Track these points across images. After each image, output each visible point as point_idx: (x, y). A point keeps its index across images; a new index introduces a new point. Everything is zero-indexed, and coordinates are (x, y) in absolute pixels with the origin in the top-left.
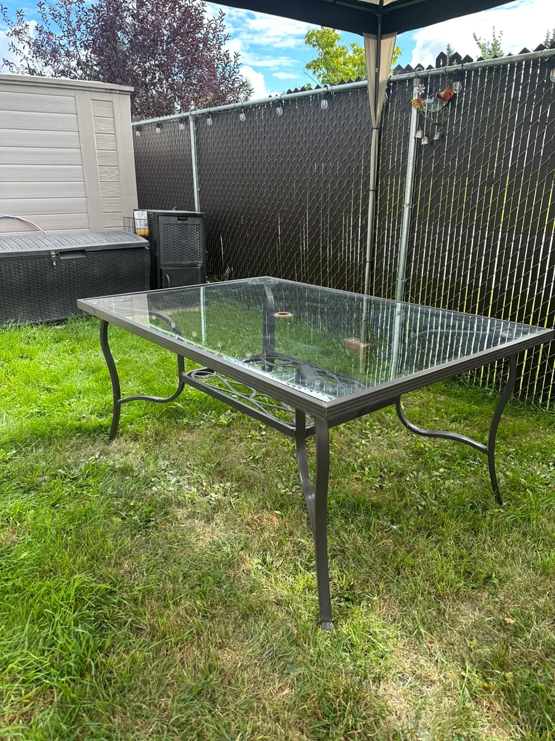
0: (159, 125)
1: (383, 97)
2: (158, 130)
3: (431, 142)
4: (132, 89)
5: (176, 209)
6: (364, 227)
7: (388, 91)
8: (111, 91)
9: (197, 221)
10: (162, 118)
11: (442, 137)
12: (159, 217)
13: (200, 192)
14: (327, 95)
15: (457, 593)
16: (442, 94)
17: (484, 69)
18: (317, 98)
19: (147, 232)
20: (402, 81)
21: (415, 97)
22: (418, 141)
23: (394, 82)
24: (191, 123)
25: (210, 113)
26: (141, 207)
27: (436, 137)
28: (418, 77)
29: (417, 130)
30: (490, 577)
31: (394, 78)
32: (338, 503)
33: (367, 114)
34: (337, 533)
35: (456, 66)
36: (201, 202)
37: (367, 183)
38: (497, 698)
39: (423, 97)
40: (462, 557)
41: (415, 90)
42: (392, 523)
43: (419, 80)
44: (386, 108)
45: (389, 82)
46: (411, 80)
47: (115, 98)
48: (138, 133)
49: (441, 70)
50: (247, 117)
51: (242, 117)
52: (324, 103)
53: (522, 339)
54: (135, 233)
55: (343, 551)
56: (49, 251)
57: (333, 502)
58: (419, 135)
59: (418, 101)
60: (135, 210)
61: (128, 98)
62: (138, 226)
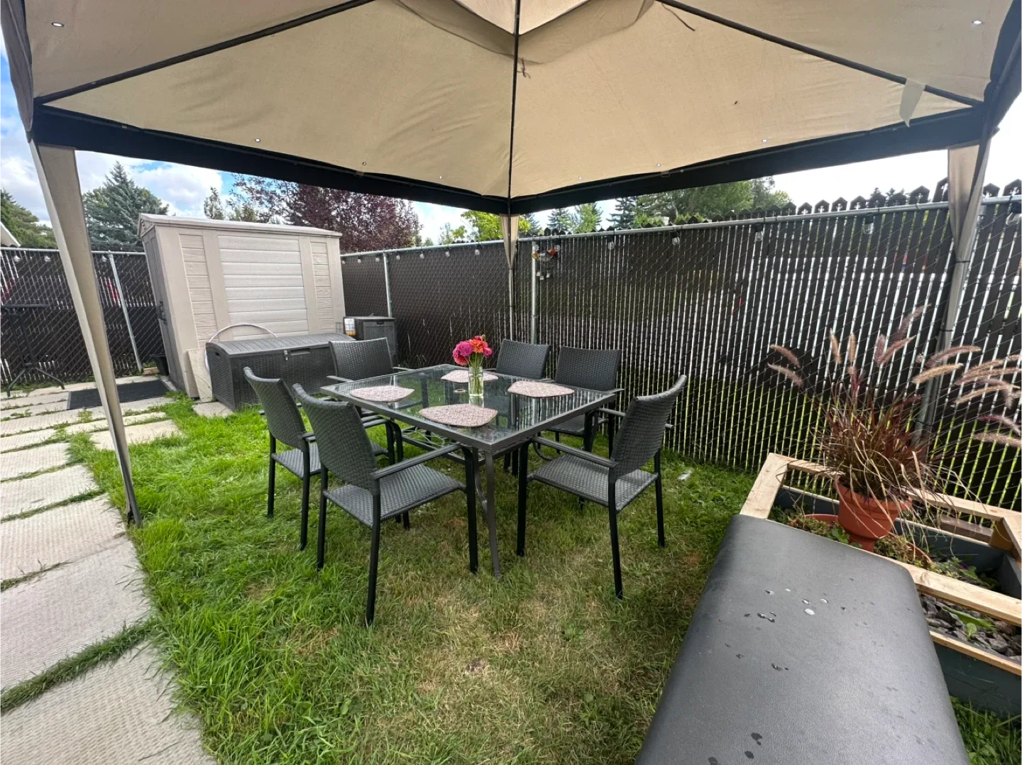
0: (361, 257)
1: (514, 250)
2: (359, 261)
3: (545, 278)
4: (341, 234)
5: (375, 315)
6: (508, 328)
7: (517, 247)
8: (325, 236)
9: (392, 323)
10: (362, 253)
11: (551, 276)
12: (364, 323)
13: (391, 304)
14: (479, 247)
15: (572, 550)
16: (549, 251)
17: (572, 239)
18: (473, 247)
19: (354, 333)
20: (525, 242)
21: (534, 252)
22: (538, 278)
23: (521, 242)
24: (385, 258)
25: (398, 252)
26: (349, 314)
27: (548, 276)
28: (534, 240)
29: (537, 272)
30: (590, 539)
31: (520, 239)
32: (501, 508)
33: (505, 259)
34: (501, 525)
35: (556, 236)
36: (392, 310)
37: (508, 301)
38: (593, 599)
39: (539, 252)
40: (574, 530)
41: (534, 248)
42: (535, 516)
43: (535, 242)
44: (517, 256)
45: (517, 242)
46: (530, 242)
47: (329, 240)
48: (343, 262)
49: (548, 237)
50: (425, 256)
51: (422, 256)
52: (477, 252)
53: (601, 399)
54: (345, 333)
55: (505, 535)
56: (283, 350)
57: (498, 508)
58: (539, 274)
59: (536, 255)
60: (344, 318)
61: (338, 241)
62: (347, 329)
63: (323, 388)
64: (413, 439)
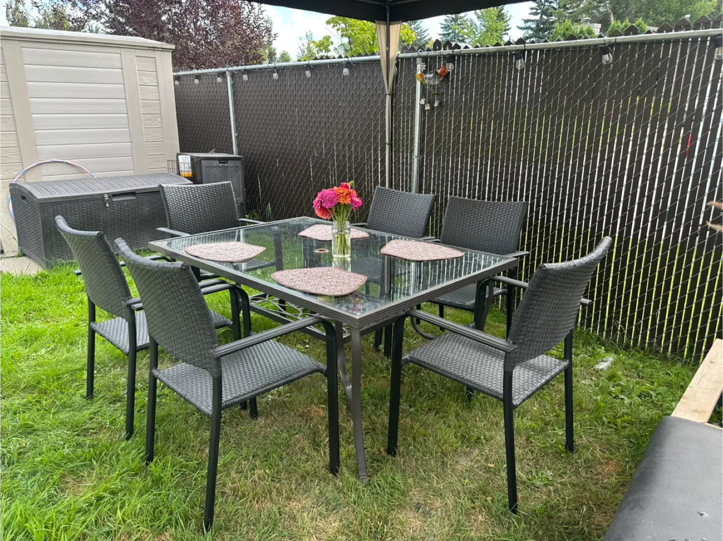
0: (198, 76)
1: (393, 70)
2: (197, 81)
3: (432, 108)
4: (173, 47)
5: (216, 152)
6: (383, 172)
7: (397, 65)
8: (154, 48)
9: (239, 163)
10: (200, 71)
11: (440, 104)
12: (202, 161)
13: (237, 138)
14: (348, 65)
15: (455, 451)
16: (439, 71)
17: (469, 55)
18: (340, 66)
19: (190, 174)
20: (408, 59)
21: (419, 72)
22: (422, 107)
23: (402, 59)
24: (229, 78)
25: (245, 70)
26: (184, 149)
27: (436, 105)
28: (420, 57)
29: (421, 98)
30: (479, 438)
31: (401, 55)
32: (369, 395)
33: (381, 82)
34: (369, 417)
35: (448, 51)
36: (238, 145)
37: (383, 137)
38: (481, 512)
39: (425, 72)
40: (460, 427)
41: (419, 67)
42: (411, 407)
43: (420, 59)
44: (396, 78)
45: (397, 58)
46: (415, 59)
47: (158, 54)
48: (177, 83)
49: (437, 53)
50: (279, 76)
51: (275, 75)
52: (346, 71)
53: (498, 264)
54: (179, 174)
55: (374, 429)
56: (103, 194)
57: (366, 395)
58: (423, 102)
59: (421, 75)
60: (178, 155)
61: (169, 56)
62: (182, 168)
63: (152, 243)
64: (263, 308)
